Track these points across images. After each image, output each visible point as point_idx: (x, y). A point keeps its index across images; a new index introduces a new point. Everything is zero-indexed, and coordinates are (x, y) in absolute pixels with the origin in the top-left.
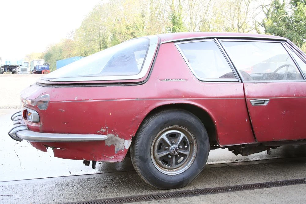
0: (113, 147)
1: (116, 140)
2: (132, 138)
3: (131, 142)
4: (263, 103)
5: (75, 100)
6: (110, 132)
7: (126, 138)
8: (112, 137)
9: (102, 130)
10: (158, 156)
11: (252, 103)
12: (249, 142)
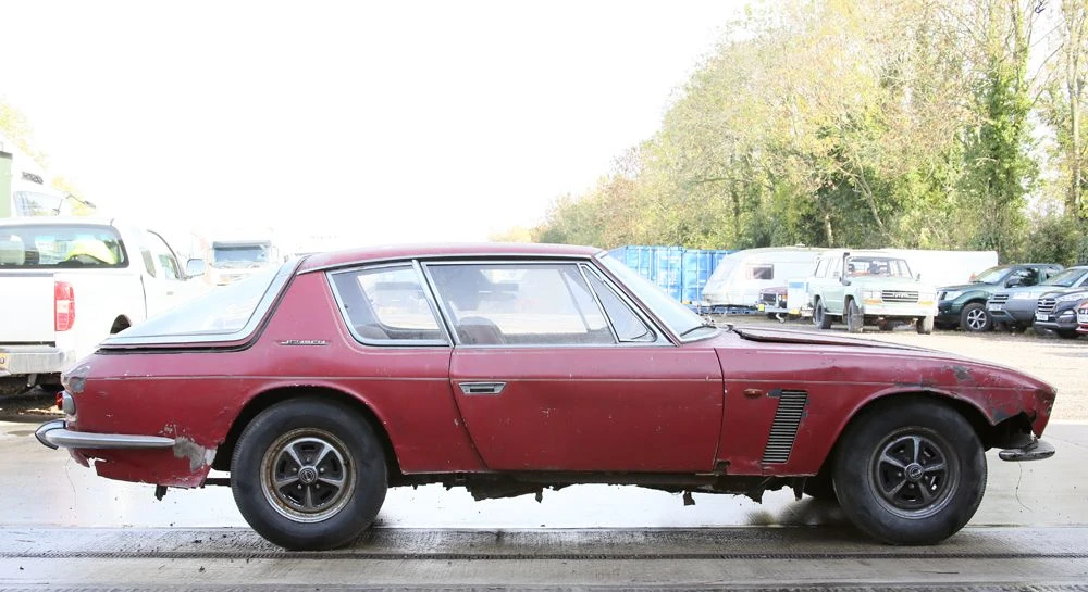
0: (186, 461)
1: (192, 448)
2: (219, 446)
3: (215, 452)
4: (493, 390)
5: (124, 377)
6: (180, 434)
7: (208, 446)
8: (184, 443)
9: (167, 429)
10: (279, 484)
11: (463, 389)
12: (473, 468)
